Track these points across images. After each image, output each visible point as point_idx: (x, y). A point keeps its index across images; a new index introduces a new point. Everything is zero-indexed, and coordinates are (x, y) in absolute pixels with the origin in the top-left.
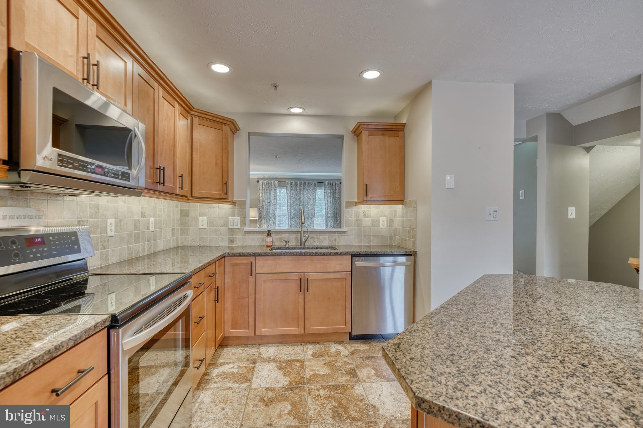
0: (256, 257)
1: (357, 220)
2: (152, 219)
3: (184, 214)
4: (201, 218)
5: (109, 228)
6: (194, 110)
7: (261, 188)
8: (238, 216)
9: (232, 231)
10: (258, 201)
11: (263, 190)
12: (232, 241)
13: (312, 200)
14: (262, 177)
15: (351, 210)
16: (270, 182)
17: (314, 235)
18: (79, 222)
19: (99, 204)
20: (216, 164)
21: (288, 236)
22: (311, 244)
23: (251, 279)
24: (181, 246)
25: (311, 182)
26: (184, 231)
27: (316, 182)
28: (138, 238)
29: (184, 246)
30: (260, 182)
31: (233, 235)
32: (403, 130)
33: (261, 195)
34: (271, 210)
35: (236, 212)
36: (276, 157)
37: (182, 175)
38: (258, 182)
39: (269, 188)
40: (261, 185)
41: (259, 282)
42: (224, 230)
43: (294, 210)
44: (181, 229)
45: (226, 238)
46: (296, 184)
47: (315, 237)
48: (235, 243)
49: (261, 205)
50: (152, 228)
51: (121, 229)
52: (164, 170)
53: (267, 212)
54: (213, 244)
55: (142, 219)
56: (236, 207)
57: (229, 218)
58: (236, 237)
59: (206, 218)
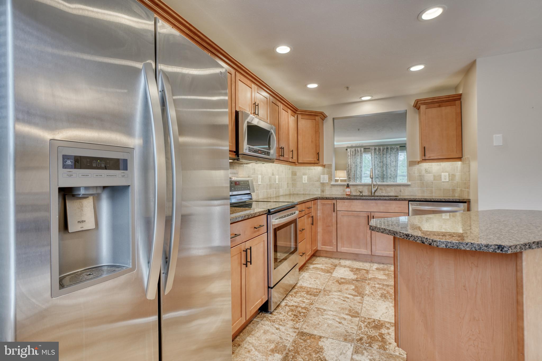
0: (337, 200)
1: (420, 176)
2: (277, 177)
3: (294, 174)
4: (303, 176)
5: (259, 180)
6: (299, 110)
7: (349, 155)
8: (327, 175)
9: (323, 184)
10: (347, 165)
11: (351, 156)
12: (323, 191)
13: (394, 163)
14: (350, 146)
15: (414, 168)
16: (356, 149)
17: (382, 187)
18: (248, 176)
19: (255, 168)
20: (312, 141)
21: (362, 188)
22: (380, 194)
23: (334, 214)
24: (292, 194)
25: (393, 147)
26: (294, 185)
27: (398, 147)
28: (271, 186)
29: (294, 194)
30: (349, 150)
31: (323, 187)
32: (460, 99)
33: (349, 160)
34: (358, 172)
35: (325, 172)
36: (359, 129)
37: (293, 150)
38: (347, 150)
39: (356, 154)
40: (350, 152)
41: (339, 217)
42: (318, 184)
43: (378, 171)
44: (292, 184)
45: (319, 189)
46: (379, 149)
47: (383, 189)
48: (325, 192)
49: (350, 168)
50: (277, 182)
51: (264, 181)
52: (283, 148)
53: (355, 173)
54: (311, 193)
55: (273, 176)
56: (326, 169)
57: (321, 176)
58: (326, 189)
59: (307, 176)
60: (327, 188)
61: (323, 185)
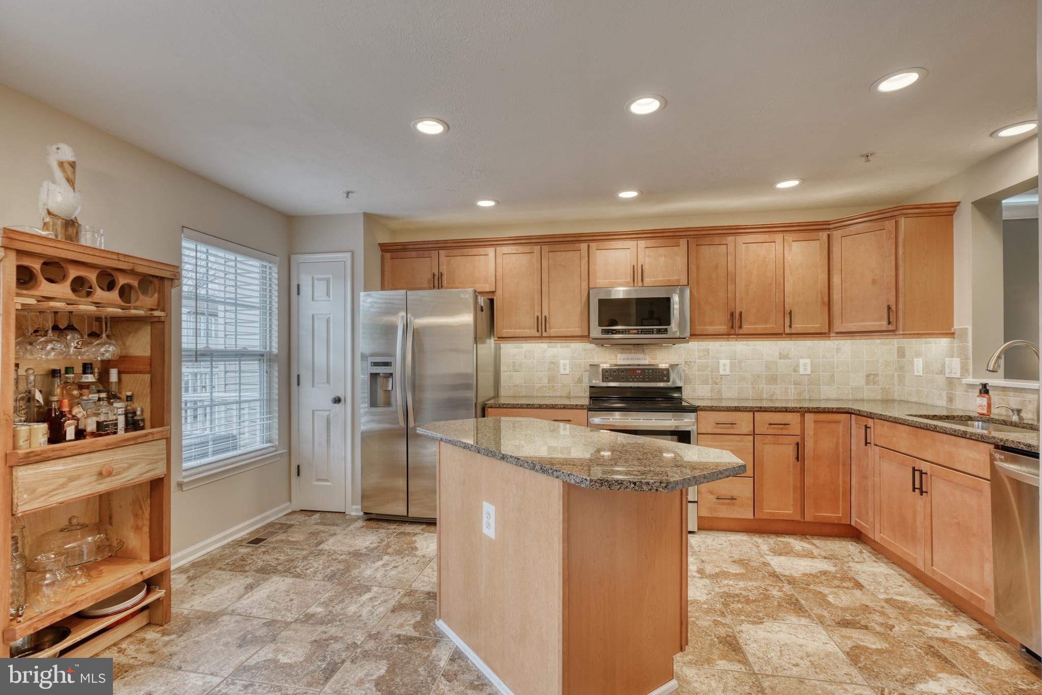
0: (874, 420)
2: (805, 361)
3: (901, 353)
4: (915, 360)
6: (831, 222)
8: (958, 357)
9: (951, 382)
12: (951, 400)
26: (901, 379)
28: (773, 380)
29: (902, 401)
31: (951, 389)
35: (955, 350)
42: (940, 380)
45: (944, 394)
50: (805, 371)
51: (740, 369)
54: (930, 402)
55: (782, 360)
56: (956, 341)
57: (946, 359)
58: (955, 394)
59: (921, 360)
60: (959, 392)
61: (950, 384)
